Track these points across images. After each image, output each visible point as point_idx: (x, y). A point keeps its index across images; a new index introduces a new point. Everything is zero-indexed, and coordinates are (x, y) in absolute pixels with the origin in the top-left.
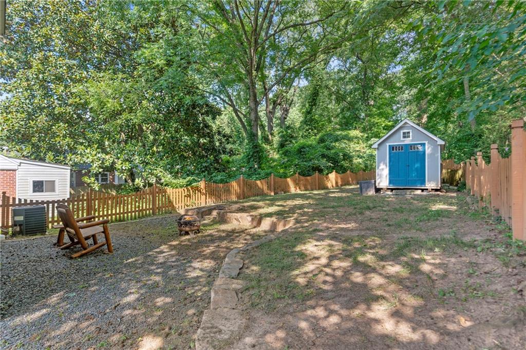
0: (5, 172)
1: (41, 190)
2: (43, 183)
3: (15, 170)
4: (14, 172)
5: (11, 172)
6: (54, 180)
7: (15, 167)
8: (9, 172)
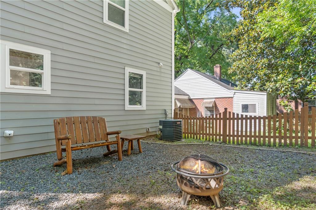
0: (228, 99)
1: (247, 111)
2: (248, 106)
3: (232, 98)
4: (232, 99)
5: (231, 99)
6: (255, 103)
7: (232, 96)
8: (229, 99)
